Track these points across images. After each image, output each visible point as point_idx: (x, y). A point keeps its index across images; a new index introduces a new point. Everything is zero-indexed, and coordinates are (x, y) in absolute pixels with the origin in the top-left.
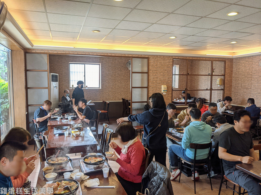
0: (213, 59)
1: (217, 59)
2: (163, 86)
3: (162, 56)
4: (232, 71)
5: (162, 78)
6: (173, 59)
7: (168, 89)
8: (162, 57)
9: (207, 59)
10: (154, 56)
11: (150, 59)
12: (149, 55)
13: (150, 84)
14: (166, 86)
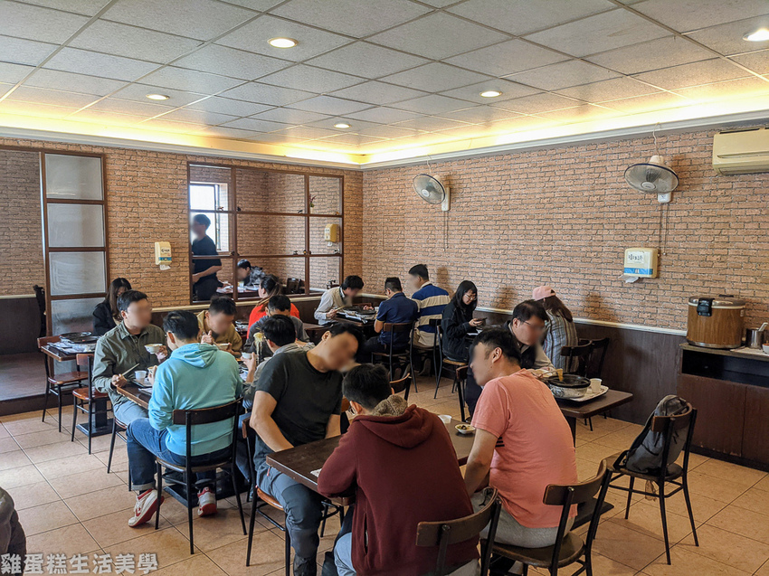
0: (308, 170)
1: (320, 171)
2: (157, 245)
3: (150, 152)
4: (361, 206)
5: (155, 220)
6: (189, 163)
7: (176, 255)
8: (151, 155)
9: (291, 168)
10: (122, 152)
11: (109, 161)
12: (108, 148)
13: (115, 238)
14: (167, 246)
